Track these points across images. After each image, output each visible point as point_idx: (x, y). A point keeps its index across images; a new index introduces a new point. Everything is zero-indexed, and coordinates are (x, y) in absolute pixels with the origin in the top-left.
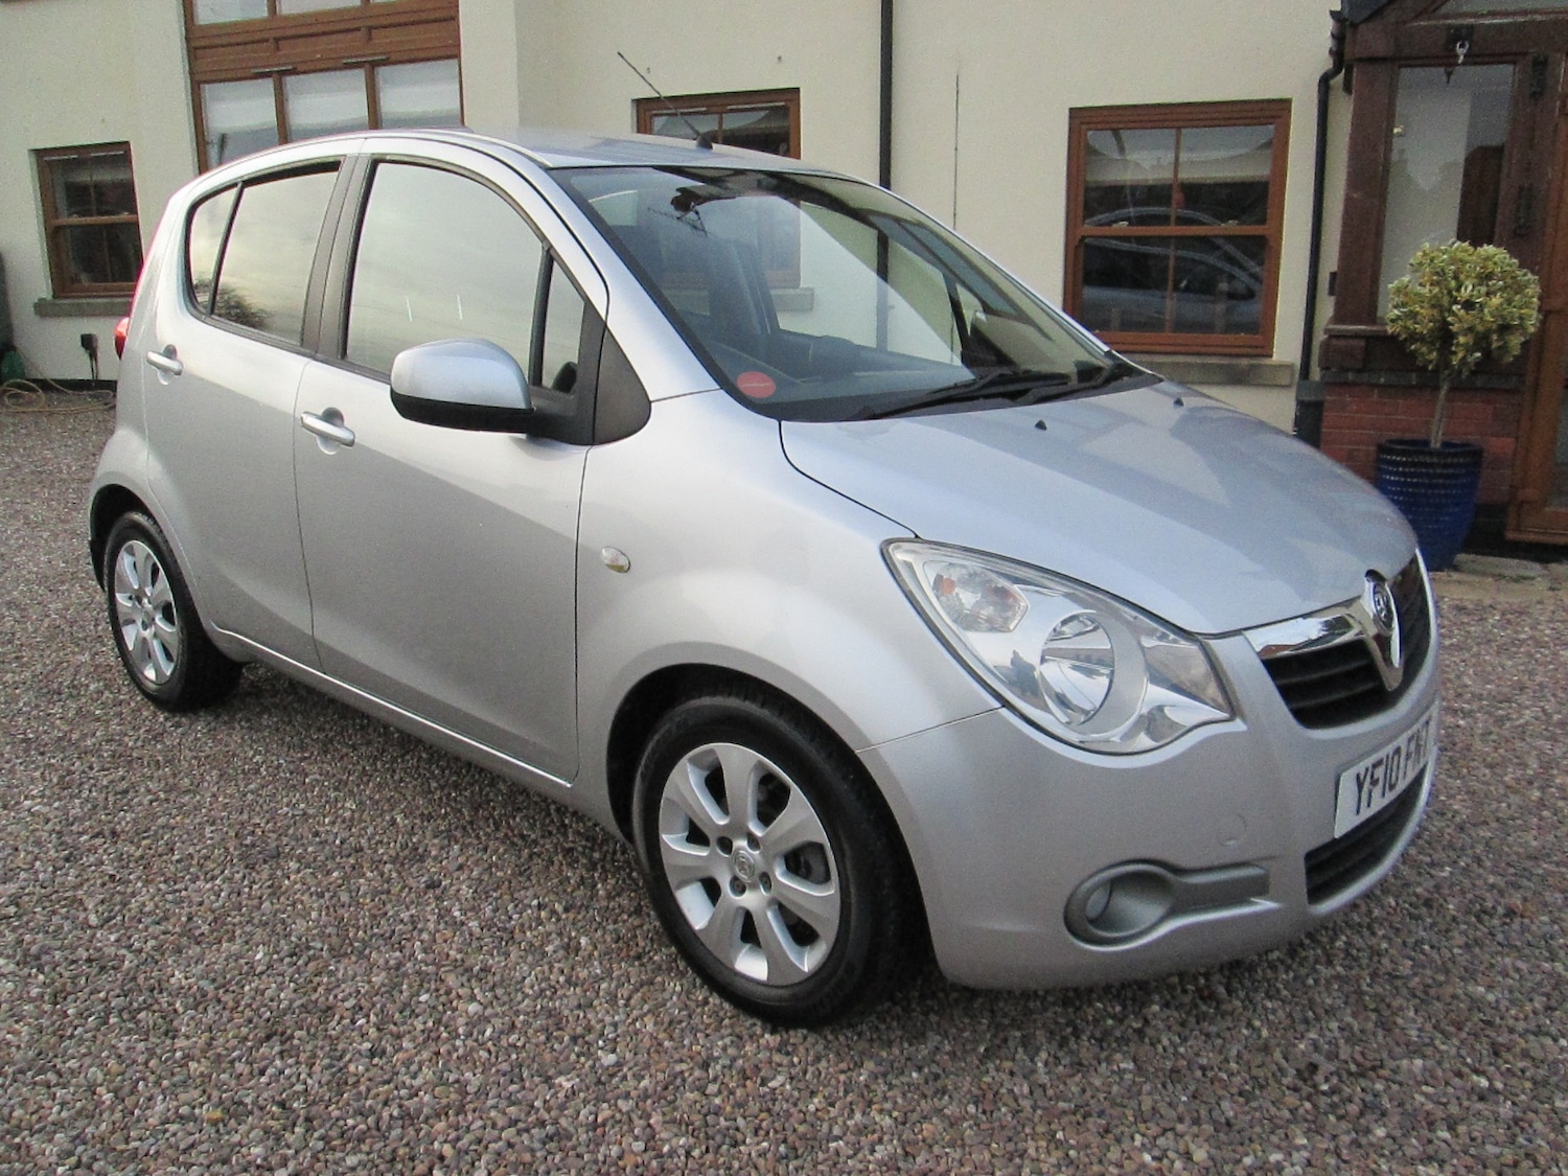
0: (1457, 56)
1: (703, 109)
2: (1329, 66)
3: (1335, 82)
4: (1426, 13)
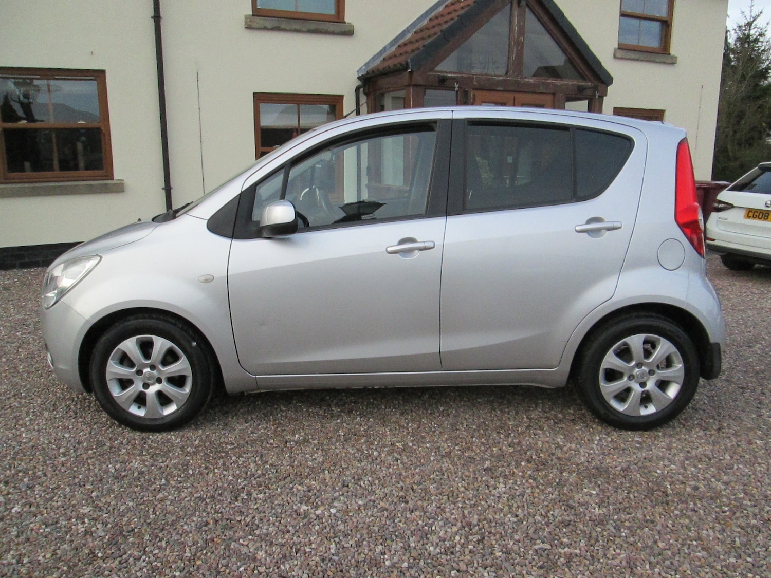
0: (455, 88)
1: (39, 77)
2: (359, 83)
3: (362, 90)
4: (432, 70)
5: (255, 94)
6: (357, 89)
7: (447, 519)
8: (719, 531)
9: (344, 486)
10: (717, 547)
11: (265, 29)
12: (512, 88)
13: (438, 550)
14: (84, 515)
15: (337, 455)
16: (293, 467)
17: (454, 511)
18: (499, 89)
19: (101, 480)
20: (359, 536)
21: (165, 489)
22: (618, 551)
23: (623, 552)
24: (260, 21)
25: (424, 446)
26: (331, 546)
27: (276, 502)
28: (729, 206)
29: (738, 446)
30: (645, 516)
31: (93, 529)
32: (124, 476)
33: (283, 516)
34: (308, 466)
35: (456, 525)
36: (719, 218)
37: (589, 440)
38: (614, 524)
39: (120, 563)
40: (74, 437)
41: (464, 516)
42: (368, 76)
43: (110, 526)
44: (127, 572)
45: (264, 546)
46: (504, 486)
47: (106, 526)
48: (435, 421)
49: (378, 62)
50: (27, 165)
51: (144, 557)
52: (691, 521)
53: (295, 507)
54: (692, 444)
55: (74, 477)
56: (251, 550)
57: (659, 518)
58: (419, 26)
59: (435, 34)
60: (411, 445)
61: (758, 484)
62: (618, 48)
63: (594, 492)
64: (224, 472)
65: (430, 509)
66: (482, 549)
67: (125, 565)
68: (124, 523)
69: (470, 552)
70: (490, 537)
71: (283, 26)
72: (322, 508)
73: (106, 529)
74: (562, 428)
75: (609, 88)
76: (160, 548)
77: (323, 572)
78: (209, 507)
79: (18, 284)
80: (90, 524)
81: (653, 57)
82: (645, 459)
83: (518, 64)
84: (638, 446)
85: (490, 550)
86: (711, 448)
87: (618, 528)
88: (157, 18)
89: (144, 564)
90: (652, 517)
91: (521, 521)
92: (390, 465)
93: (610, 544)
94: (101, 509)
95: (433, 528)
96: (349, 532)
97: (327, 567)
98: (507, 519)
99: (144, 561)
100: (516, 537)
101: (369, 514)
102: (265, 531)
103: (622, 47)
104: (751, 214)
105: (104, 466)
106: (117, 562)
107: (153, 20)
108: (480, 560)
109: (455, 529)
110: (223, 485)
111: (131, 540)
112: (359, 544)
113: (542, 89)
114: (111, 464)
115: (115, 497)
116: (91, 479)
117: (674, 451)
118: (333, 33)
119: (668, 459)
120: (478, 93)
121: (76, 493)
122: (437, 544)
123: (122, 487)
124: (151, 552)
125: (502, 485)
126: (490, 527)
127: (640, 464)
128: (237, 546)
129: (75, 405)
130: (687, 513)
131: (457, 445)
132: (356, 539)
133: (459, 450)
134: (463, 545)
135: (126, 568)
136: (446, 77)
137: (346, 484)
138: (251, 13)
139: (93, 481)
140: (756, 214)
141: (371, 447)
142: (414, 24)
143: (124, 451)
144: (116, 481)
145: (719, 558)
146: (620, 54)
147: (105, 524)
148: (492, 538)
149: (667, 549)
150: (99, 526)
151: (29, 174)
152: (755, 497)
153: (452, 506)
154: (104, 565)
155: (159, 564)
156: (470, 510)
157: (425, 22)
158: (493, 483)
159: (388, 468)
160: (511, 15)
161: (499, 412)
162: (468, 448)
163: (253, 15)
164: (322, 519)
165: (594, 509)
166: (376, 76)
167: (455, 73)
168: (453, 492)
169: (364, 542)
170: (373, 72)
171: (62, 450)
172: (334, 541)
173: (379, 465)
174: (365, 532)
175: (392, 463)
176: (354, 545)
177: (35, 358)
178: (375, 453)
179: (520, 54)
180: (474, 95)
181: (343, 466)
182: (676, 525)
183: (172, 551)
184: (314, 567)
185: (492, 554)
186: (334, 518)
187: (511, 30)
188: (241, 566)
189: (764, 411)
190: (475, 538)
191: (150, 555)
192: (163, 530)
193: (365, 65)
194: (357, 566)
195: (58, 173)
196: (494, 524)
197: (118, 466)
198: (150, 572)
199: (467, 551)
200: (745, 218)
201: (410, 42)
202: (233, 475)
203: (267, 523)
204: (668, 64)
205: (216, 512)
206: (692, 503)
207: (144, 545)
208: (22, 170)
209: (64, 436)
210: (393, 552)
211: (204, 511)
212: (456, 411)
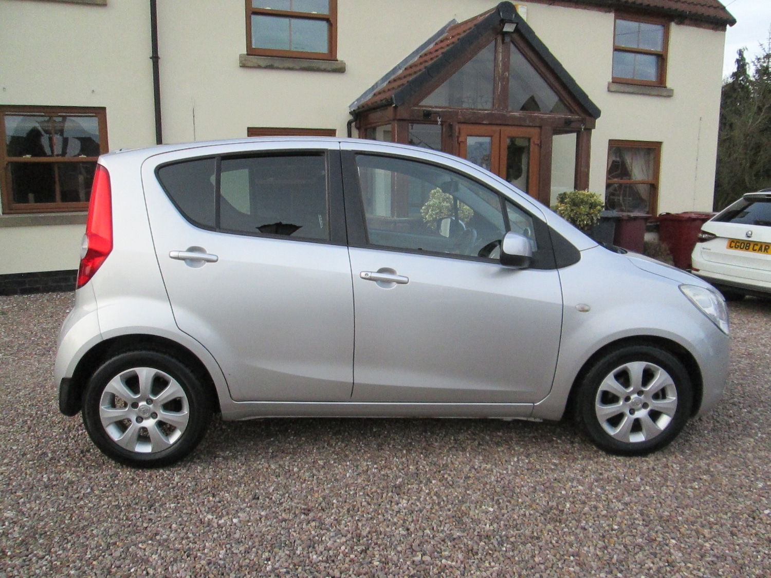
0: (438, 122)
1: (43, 114)
2: (351, 118)
3: (353, 124)
4: (416, 105)
5: (248, 128)
6: (349, 124)
7: (340, 531)
8: (600, 548)
9: (254, 498)
10: (592, 563)
11: (259, 67)
12: (499, 122)
13: (320, 558)
14: (6, 518)
15: (259, 470)
16: (213, 480)
17: (349, 524)
18: (485, 122)
19: (32, 488)
20: (250, 543)
21: (87, 497)
22: (493, 564)
23: (497, 565)
24: (254, 60)
25: (345, 463)
26: (221, 552)
27: (185, 511)
28: (712, 237)
29: (654, 469)
30: (533, 533)
31: (11, 531)
32: (54, 485)
33: (187, 524)
34: (227, 480)
35: (346, 536)
36: (704, 249)
37: (506, 461)
38: (499, 540)
39: (24, 561)
40: (20, 449)
41: (357, 528)
42: (359, 110)
43: (26, 528)
44: (28, 569)
45: (159, 551)
46: (406, 502)
47: (24, 528)
48: (364, 441)
49: (370, 96)
50: (31, 196)
51: (47, 557)
52: (577, 538)
53: (201, 516)
54: (607, 467)
55: (9, 484)
56: (147, 554)
57: (546, 535)
58: (410, 63)
59: (420, 70)
60: (333, 462)
61: (659, 505)
62: (613, 82)
63: (491, 509)
64: (148, 484)
65: (327, 521)
66: (362, 558)
67: (27, 563)
68: (40, 527)
69: (350, 561)
70: (373, 548)
71: (276, 65)
72: (226, 518)
73: (22, 531)
74: (484, 449)
75: (597, 121)
76: (64, 549)
77: (204, 574)
78: (122, 514)
79: (16, 308)
80: (9, 526)
81: (647, 90)
82: (555, 480)
83: (503, 98)
84: (553, 467)
85: (370, 559)
86: (625, 470)
87: (501, 544)
88: (155, 58)
89: (45, 563)
90: (539, 534)
91: (410, 534)
92: (305, 480)
93: (488, 557)
94: (23, 514)
95: (324, 538)
96: (243, 540)
97: (210, 569)
98: (397, 532)
99: (46, 560)
100: (399, 549)
101: (268, 523)
102: (164, 537)
103: (615, 81)
104: (733, 244)
105: (39, 476)
106: (21, 560)
107: (151, 60)
108: (356, 569)
109: (344, 539)
110: (142, 495)
111: (41, 541)
112: (247, 551)
113: (528, 122)
114: (46, 474)
115: (40, 504)
116: (23, 487)
117: (587, 473)
118: (325, 71)
119: (578, 480)
120: (463, 126)
121: (6, 499)
122: (321, 553)
123: (49, 495)
124: (56, 552)
125: (404, 501)
126: (378, 539)
127: (548, 484)
128: (135, 549)
129: (31, 421)
130: (576, 531)
131: (376, 463)
132: (247, 546)
133: (377, 468)
134: (345, 555)
135: (27, 565)
136: (430, 111)
137: (257, 496)
138: (246, 53)
139: (25, 489)
140: (738, 244)
141: (293, 463)
142: (406, 60)
143: (62, 462)
144: (45, 489)
145: (590, 573)
146: (615, 87)
147: (22, 527)
148: (377, 548)
149: (542, 564)
150: (16, 529)
151: (32, 204)
152: (649, 517)
153: (350, 518)
154: (10, 562)
155: (59, 563)
156: (364, 523)
157: (416, 59)
158: (397, 498)
159: (302, 483)
160: (496, 51)
161: (429, 434)
162: (386, 467)
163: (248, 54)
164: (222, 528)
165: (486, 525)
166: (366, 111)
167: (440, 108)
168: (354, 506)
169: (253, 549)
170: (363, 107)
171: (5, 461)
172: (226, 547)
173: (294, 480)
174: (257, 540)
175: (307, 478)
176: (243, 552)
177: (9, 377)
178: (296, 469)
179: (505, 89)
180: (460, 129)
181: (261, 480)
182: (560, 542)
183: (75, 552)
184: (198, 570)
185: (370, 563)
186: (234, 527)
187: (496, 66)
188: (132, 568)
189: (694, 437)
190: (359, 549)
191: (53, 555)
192: (73, 533)
193: (357, 100)
194: (238, 570)
195: (59, 203)
196: (383, 536)
197: (53, 476)
198: (48, 570)
199: (347, 559)
200: (727, 248)
201: (399, 78)
202: (155, 486)
203: (169, 530)
204: (665, 97)
205: (127, 519)
206: (584, 522)
207: (52, 546)
208: (26, 200)
209: (11, 448)
210: (277, 558)
211: (116, 517)
212: (388, 432)
